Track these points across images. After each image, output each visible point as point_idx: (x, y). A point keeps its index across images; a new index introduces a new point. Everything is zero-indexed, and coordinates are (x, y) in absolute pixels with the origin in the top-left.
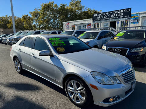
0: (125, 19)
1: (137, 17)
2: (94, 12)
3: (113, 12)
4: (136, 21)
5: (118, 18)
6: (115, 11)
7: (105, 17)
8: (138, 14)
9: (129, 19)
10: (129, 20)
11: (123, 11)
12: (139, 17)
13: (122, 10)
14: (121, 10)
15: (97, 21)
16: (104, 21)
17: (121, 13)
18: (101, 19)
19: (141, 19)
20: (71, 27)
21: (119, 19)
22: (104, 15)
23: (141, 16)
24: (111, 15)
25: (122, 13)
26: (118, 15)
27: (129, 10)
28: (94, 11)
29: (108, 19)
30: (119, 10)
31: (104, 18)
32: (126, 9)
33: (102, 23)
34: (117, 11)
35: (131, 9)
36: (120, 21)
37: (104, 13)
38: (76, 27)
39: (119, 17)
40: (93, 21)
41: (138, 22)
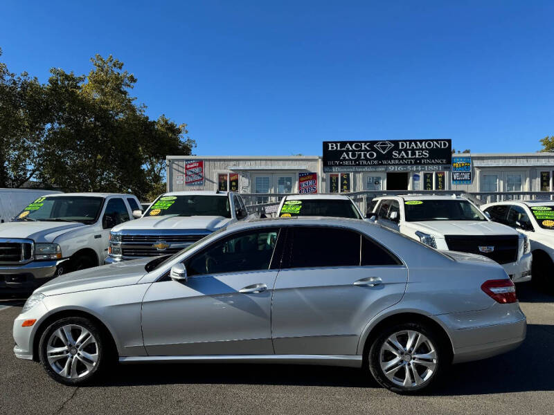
0: (436, 167)
1: (468, 167)
2: (168, 129)
3: (396, 143)
4: (467, 177)
5: (416, 163)
6: (405, 141)
7: (372, 155)
8: (469, 158)
9: (446, 168)
10: (446, 173)
11: (429, 145)
12: (473, 167)
13: (426, 141)
14: (421, 142)
15: (340, 165)
16: (366, 169)
17: (422, 149)
18: (357, 163)
19: (478, 172)
20: (216, 179)
21: (420, 168)
22: (366, 150)
23: (477, 164)
24: (390, 153)
25: (427, 149)
26: (413, 154)
27: (445, 145)
28: (166, 123)
29: (382, 164)
30: (415, 141)
31: (367, 159)
32: (437, 141)
33: (360, 176)
34: (411, 142)
35: (449, 141)
36: (421, 174)
37: (366, 142)
38: (243, 182)
39: (418, 162)
40: (325, 164)
41: (470, 180)
